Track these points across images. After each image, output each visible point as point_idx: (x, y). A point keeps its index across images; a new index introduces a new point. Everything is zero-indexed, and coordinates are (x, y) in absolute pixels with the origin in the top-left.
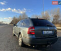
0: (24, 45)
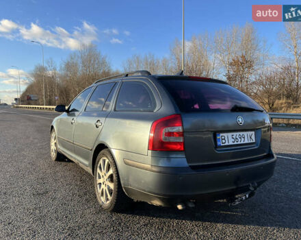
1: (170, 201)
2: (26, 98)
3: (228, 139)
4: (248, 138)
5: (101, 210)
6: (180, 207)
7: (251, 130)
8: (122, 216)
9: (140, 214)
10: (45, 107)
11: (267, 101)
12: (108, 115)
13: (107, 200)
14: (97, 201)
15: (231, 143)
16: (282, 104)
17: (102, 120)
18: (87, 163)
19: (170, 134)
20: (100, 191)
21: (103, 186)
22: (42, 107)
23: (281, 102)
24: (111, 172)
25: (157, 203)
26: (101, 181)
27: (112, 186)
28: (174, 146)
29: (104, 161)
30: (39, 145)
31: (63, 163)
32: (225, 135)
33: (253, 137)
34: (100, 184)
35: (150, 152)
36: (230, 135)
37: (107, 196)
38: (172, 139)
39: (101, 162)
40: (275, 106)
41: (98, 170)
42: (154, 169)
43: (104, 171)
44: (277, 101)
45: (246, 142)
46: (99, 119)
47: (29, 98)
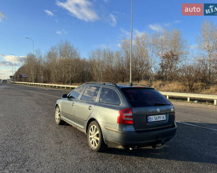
0: (105, 147)
1: (126, 146)
2: (19, 76)
3: (153, 119)
4: (163, 118)
5: (92, 151)
6: (131, 149)
7: (164, 114)
8: (103, 154)
9: (111, 153)
10: (33, 83)
11: (188, 84)
12: (96, 104)
13: (95, 146)
14: (89, 146)
15: (154, 121)
16: (198, 86)
17: (93, 106)
18: (83, 127)
19: (126, 117)
20: (91, 142)
21: (93, 139)
22: (31, 83)
23: (197, 84)
24: (98, 132)
25: (120, 147)
26: (92, 136)
27: (98, 139)
28: (129, 122)
29: (94, 127)
30: (43, 114)
31: (64, 126)
32: (151, 117)
33: (165, 117)
34: (91, 138)
35: (118, 124)
36: (153, 116)
37: (95, 144)
38: (128, 119)
39: (92, 127)
40: (193, 87)
41: (90, 131)
42: (120, 132)
43: (94, 132)
44: (195, 84)
45: (161, 120)
46: (91, 105)
47: (21, 76)
